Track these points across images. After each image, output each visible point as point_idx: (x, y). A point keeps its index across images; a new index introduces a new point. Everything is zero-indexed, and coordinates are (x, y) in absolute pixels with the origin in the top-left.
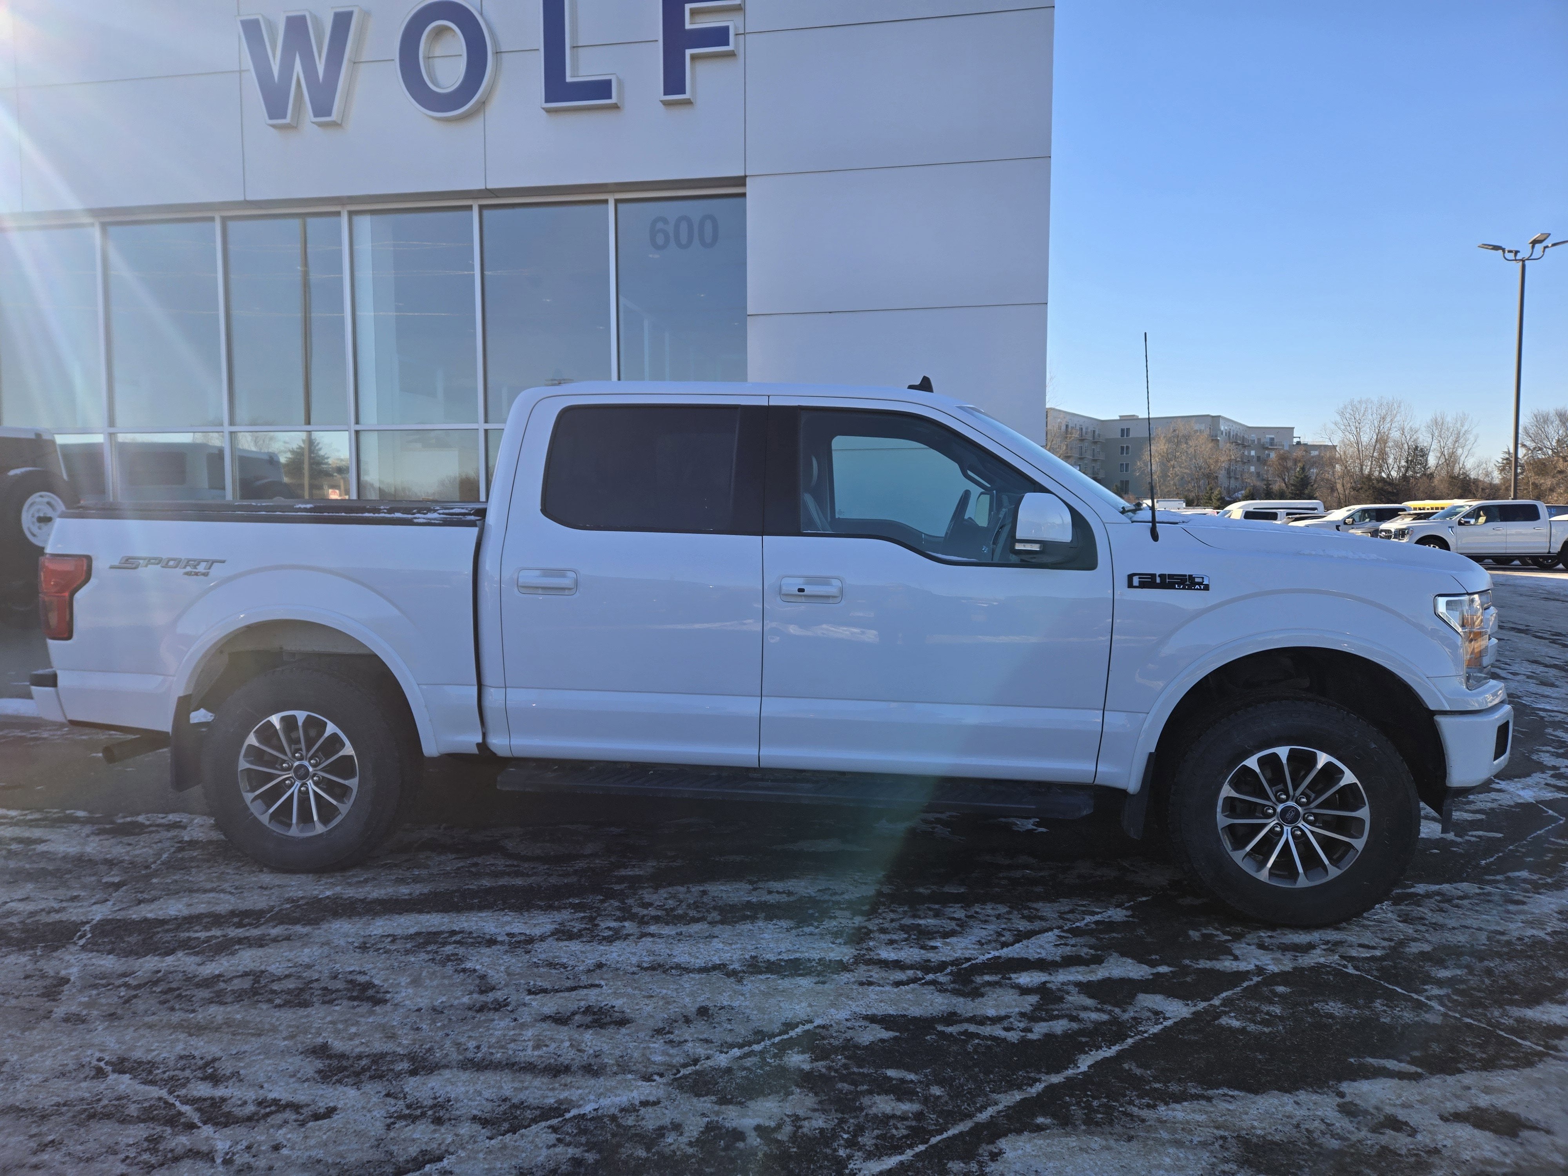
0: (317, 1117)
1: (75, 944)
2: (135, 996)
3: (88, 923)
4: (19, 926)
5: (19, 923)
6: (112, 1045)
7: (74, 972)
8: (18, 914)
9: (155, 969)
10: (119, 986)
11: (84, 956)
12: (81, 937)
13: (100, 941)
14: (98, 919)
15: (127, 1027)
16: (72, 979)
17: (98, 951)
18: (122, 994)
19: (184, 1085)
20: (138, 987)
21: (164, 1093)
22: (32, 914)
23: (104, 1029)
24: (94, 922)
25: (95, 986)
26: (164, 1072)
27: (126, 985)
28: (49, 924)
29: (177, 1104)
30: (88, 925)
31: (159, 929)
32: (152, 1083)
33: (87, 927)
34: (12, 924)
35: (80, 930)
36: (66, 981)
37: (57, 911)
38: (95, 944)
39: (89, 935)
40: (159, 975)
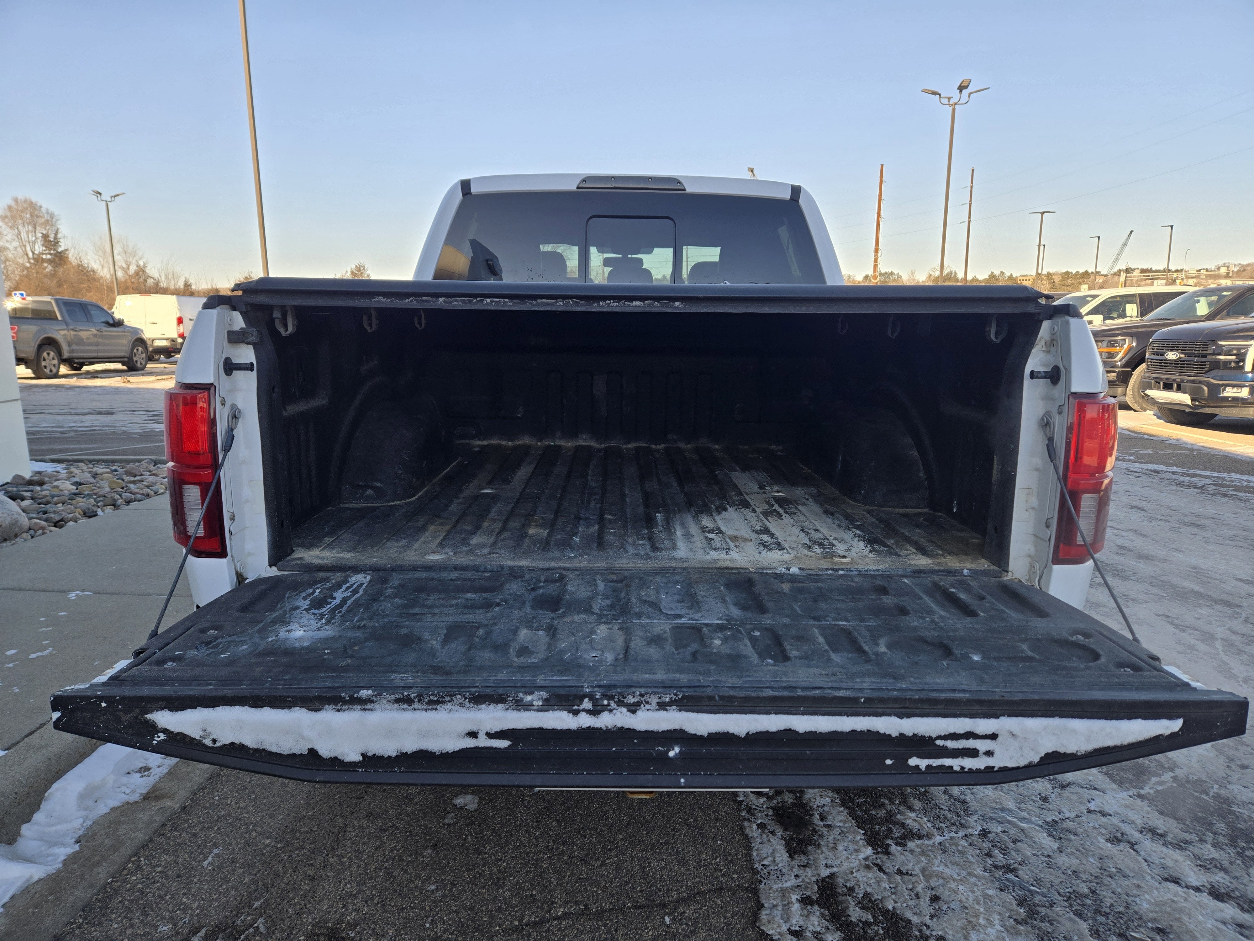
3: (1140, 796)
24: (1134, 792)
30: (1142, 792)
34: (1215, 845)
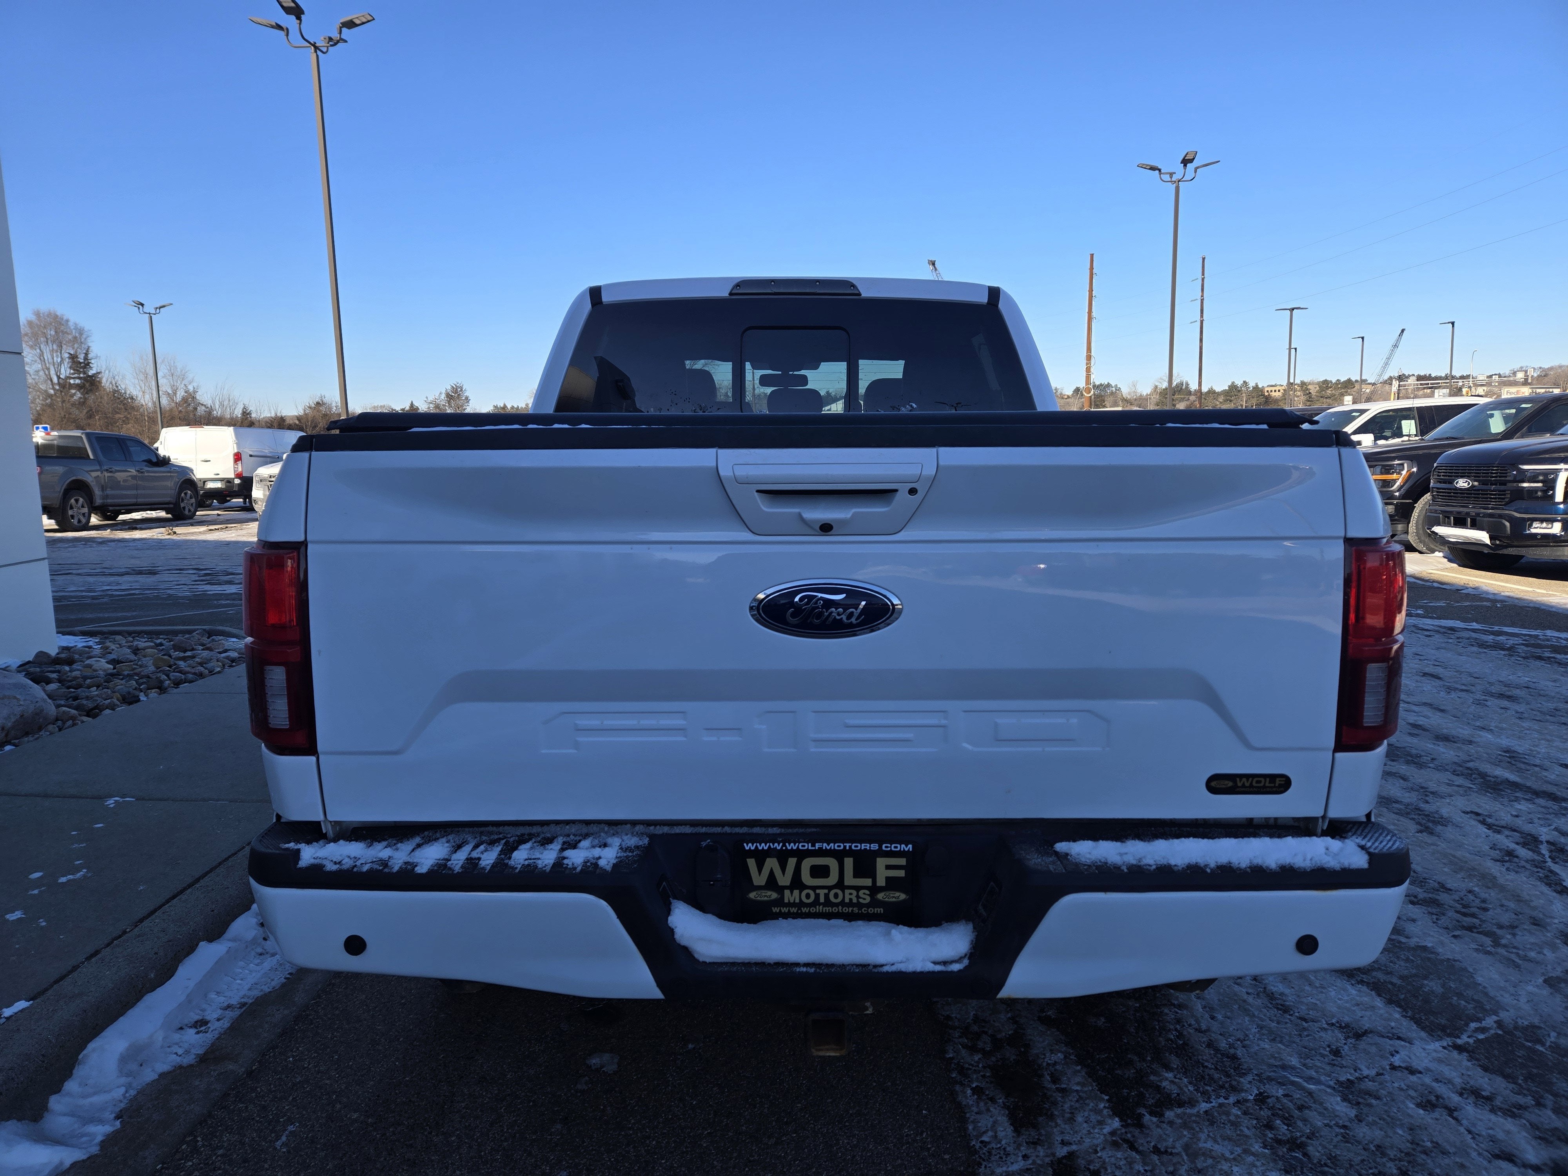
0: (1477, 814)
1: (1500, 1024)
2: (1501, 927)
4: (1549, 1099)
5: (1545, 1106)
6: (1558, 904)
7: (1534, 987)
8: (1534, 1126)
9: (1454, 941)
10: (1505, 946)
11: (1507, 999)
12: (1483, 1030)
13: (1470, 1006)
14: (1437, 1044)
15: (1534, 908)
16: (1541, 980)
17: (1486, 994)
18: (1509, 937)
19: (1533, 860)
20: (1487, 934)
21: (1550, 863)
22: (1512, 1112)
23: (1554, 918)
25: (1526, 959)
26: (1538, 872)
27: (1496, 943)
28: (1506, 1077)
29: (1547, 856)
30: (1459, 1042)
31: (1395, 980)
32: (1551, 871)
33: (1464, 1039)
35: (1478, 1041)
36: (1550, 982)
37: (1476, 1094)
38: (1479, 1005)
39: (1473, 1025)
40: (1457, 933)
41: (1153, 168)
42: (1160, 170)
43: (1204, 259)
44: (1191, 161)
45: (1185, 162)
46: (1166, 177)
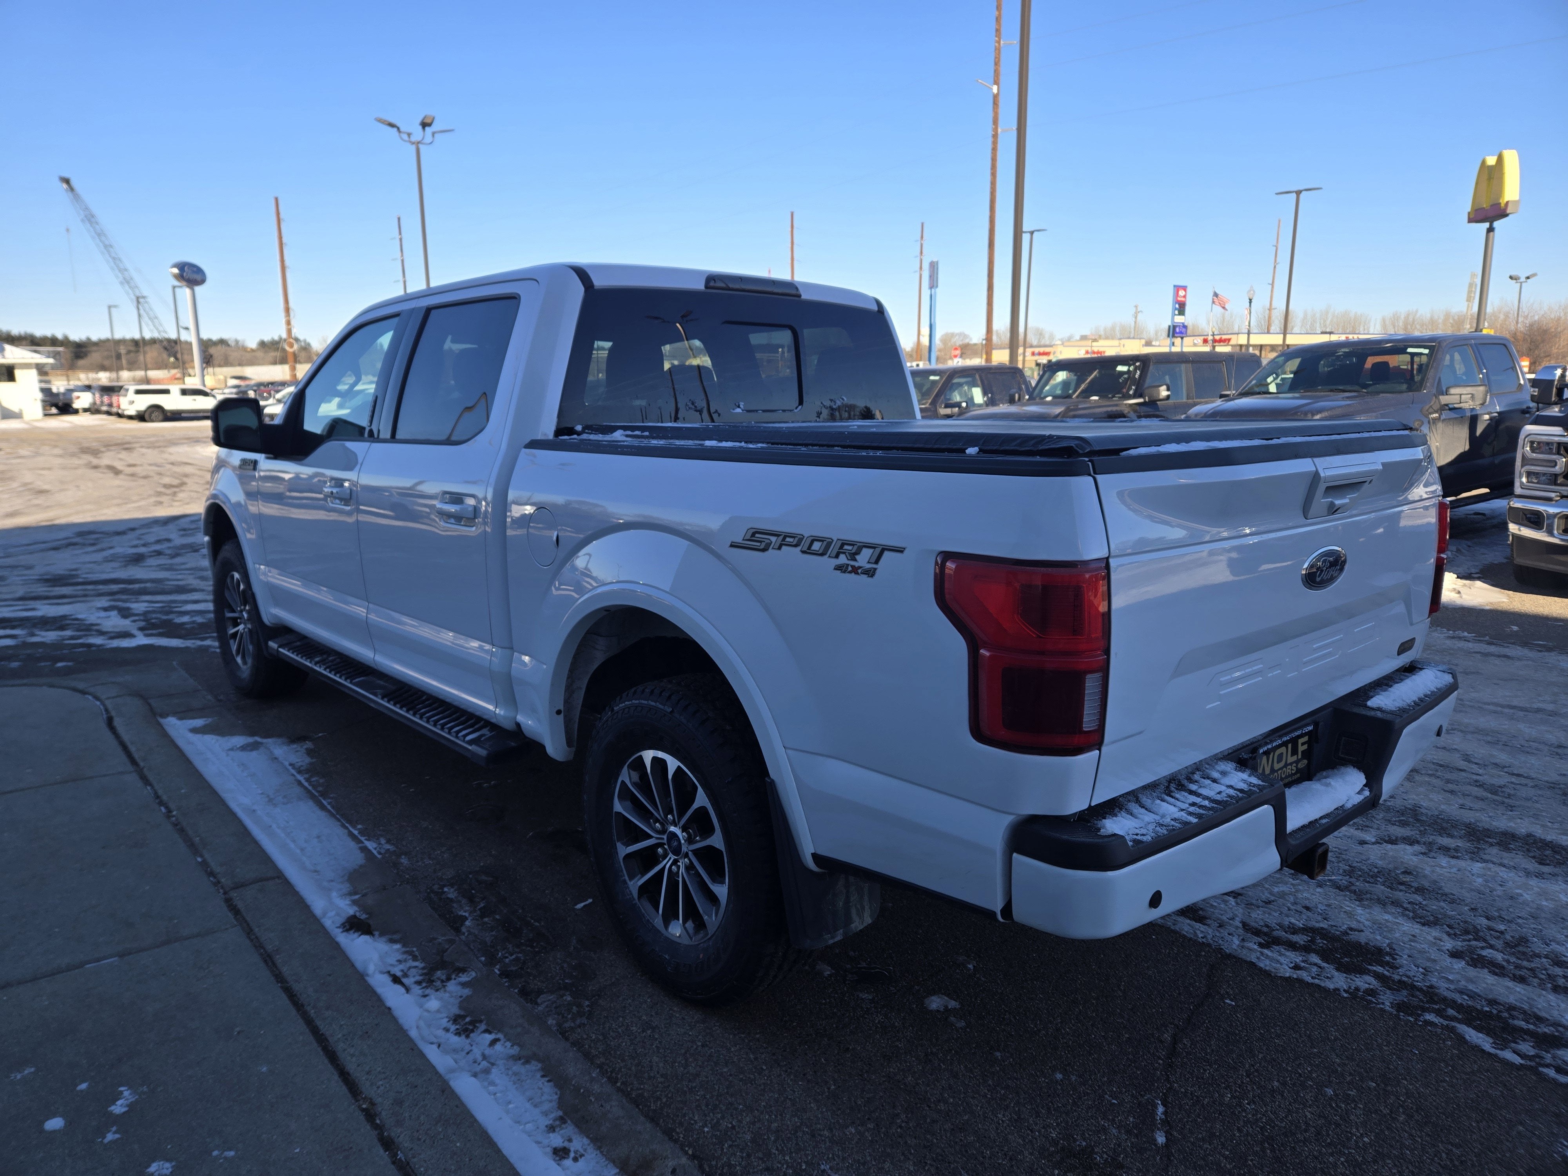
41: (392, 125)
42: (398, 129)
43: (399, 219)
44: (429, 125)
45: (424, 125)
46: (405, 137)
